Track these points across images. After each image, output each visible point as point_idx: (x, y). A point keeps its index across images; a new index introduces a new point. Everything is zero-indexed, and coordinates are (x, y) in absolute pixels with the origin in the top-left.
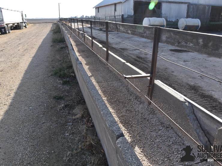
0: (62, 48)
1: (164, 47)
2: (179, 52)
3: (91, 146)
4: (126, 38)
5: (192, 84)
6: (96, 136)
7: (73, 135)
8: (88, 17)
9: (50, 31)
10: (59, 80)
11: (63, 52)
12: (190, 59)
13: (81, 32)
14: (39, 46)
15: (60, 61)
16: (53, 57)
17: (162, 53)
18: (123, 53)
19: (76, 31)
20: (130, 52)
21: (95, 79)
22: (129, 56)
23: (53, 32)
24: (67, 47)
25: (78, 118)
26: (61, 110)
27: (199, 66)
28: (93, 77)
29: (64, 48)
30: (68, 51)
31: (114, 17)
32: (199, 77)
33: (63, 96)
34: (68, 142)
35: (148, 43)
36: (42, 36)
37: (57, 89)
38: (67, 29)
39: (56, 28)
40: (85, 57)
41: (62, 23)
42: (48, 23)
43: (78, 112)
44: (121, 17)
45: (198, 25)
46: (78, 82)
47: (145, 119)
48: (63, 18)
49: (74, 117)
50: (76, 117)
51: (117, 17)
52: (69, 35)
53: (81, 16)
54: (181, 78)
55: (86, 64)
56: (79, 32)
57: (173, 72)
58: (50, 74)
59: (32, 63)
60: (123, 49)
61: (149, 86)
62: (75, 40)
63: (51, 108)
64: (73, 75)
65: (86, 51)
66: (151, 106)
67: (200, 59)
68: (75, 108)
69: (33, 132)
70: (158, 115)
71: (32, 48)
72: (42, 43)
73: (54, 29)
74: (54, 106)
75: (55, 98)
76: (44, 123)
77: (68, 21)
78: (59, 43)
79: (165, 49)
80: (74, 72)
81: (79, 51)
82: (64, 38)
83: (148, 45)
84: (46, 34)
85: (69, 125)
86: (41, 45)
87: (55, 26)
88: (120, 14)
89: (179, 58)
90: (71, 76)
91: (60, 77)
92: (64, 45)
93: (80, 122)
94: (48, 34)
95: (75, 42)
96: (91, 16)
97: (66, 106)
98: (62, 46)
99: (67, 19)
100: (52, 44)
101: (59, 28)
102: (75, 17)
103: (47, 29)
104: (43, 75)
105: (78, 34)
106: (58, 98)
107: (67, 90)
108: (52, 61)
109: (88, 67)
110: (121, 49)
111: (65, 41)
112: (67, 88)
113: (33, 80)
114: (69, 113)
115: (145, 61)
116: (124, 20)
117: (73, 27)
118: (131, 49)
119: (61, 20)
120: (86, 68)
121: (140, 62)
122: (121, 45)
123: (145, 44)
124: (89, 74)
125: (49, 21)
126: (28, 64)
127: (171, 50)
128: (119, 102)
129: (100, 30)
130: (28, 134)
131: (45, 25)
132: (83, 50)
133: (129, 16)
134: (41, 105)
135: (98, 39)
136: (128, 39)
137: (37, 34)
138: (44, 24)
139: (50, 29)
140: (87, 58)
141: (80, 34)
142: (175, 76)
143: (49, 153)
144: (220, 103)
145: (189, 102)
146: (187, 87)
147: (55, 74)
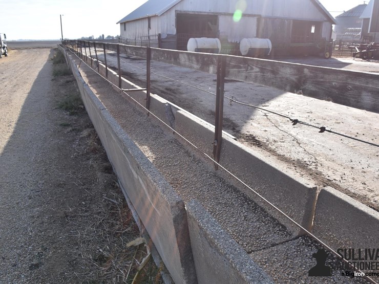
0: (68, 82)
1: (208, 78)
8: (113, 37)
9: (48, 60)
10: (65, 112)
13: (95, 60)
14: (34, 81)
15: (66, 95)
16: (57, 92)
19: (88, 59)
20: (160, 84)
23: (52, 61)
24: (76, 80)
25: (85, 137)
26: (69, 132)
29: (71, 81)
31: (147, 38)
33: (70, 124)
34: (75, 150)
36: (36, 68)
37: (64, 119)
38: (74, 57)
39: (58, 56)
41: (68, 47)
42: (43, 48)
44: (157, 37)
45: (267, 47)
48: (68, 41)
49: (81, 136)
50: (83, 136)
51: (151, 38)
52: (78, 64)
53: (100, 36)
54: (207, 106)
55: (97, 93)
56: (92, 60)
58: (55, 108)
61: (146, 99)
62: (86, 71)
63: (58, 132)
64: (82, 106)
65: (100, 81)
68: (83, 131)
71: (25, 83)
72: (38, 77)
73: (54, 57)
74: (61, 130)
75: (61, 125)
76: (52, 141)
77: (76, 45)
78: (64, 76)
81: (90, 83)
82: (70, 69)
84: (43, 65)
85: (77, 141)
86: (37, 79)
87: (55, 52)
88: (157, 34)
90: (79, 108)
91: (66, 109)
92: (70, 79)
93: (87, 139)
94: (46, 64)
95: (86, 73)
96: (116, 36)
97: (73, 130)
98: (68, 79)
99: (75, 41)
100: (53, 77)
101: (63, 56)
102: (90, 37)
103: (42, 59)
104: (45, 109)
105: (90, 62)
106: (65, 125)
108: (55, 96)
109: (99, 95)
111: (72, 74)
112: (75, 118)
113: (34, 113)
114: (77, 134)
115: (173, 92)
116: (162, 42)
117: (84, 54)
119: (65, 43)
121: (167, 93)
125: (44, 45)
129: (126, 58)
130: (38, 147)
131: (38, 52)
132: (96, 81)
133: (169, 36)
134: (47, 130)
137: (28, 66)
138: (35, 50)
139: (47, 58)
140: (99, 88)
141: (93, 62)
142: (202, 105)
143: (58, 155)
144: (232, 123)
145: (169, 104)
146: (208, 113)
147: (61, 107)
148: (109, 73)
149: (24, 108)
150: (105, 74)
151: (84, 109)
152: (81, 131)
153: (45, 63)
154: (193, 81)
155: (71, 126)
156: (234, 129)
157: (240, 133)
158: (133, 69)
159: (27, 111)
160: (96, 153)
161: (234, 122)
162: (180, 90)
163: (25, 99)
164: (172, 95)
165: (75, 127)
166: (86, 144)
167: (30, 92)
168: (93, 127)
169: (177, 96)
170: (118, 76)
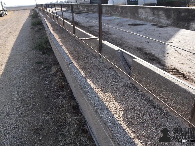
0: (40, 29)
1: (124, 23)
2: (135, 26)
3: (62, 86)
4: (94, 18)
5: (139, 47)
6: (66, 82)
7: (51, 83)
8: (63, 2)
9: (29, 16)
10: (39, 52)
11: (41, 33)
12: (142, 30)
13: (55, 15)
15: (39, 39)
16: (34, 36)
17: (122, 27)
18: (90, 29)
19: (51, 15)
20: (96, 28)
21: (65, 47)
22: (94, 31)
23: (31, 17)
24: (44, 28)
25: (53, 73)
26: (42, 69)
27: (149, 34)
28: (63, 46)
29: (42, 29)
30: (45, 31)
31: (84, 0)
32: (146, 42)
33: (43, 62)
34: (47, 86)
35: (111, 20)
36: (22, 21)
37: (38, 58)
38: (43, 14)
39: (34, 14)
40: (59, 33)
41: (39, 8)
43: (54, 70)
45: (154, 3)
46: (53, 52)
47: (96, 66)
49: (51, 73)
50: (52, 73)
52: (45, 18)
54: (132, 43)
55: (59, 38)
56: (53, 15)
57: (127, 40)
58: (32, 48)
59: (16, 42)
60: (91, 27)
61: (99, 45)
62: (50, 22)
63: (35, 69)
64: (50, 47)
65: (60, 29)
66: (101, 59)
67: (151, 29)
68: (52, 68)
69: (23, 83)
70: (105, 63)
71: (15, 31)
72: (23, 27)
73: (32, 14)
74: (36, 68)
75: (36, 63)
76: (30, 78)
77: (44, 7)
78: (37, 26)
79: (125, 24)
80: (50, 45)
81: (53, 30)
82: (41, 21)
83: (111, 22)
84: (26, 19)
85: (48, 78)
86: (22, 28)
87: (33, 12)
89: (134, 30)
90: (48, 49)
91: (39, 49)
92: (42, 27)
93: (56, 75)
95: (50, 23)
97: (45, 67)
98: (40, 28)
99: (43, 5)
100: (31, 27)
101: (37, 13)
103: (26, 15)
104: (26, 49)
106: (39, 63)
107: (46, 57)
108: (33, 39)
109: (60, 40)
110: (89, 26)
111: (42, 24)
112: (45, 56)
113: (19, 53)
114: (48, 71)
117: (48, 12)
118: (97, 26)
119: (38, 6)
120: (59, 41)
122: (89, 24)
123: (109, 21)
124: (61, 44)
126: (13, 43)
127: (129, 25)
128: (81, 58)
130: (20, 85)
131: (24, 12)
132: (57, 29)
134: (27, 68)
135: (70, 20)
136: (96, 18)
137: (18, 20)
138: (22, 11)
139: (29, 15)
140: (60, 34)
141: (54, 16)
142: (128, 42)
143: (35, 93)
144: (156, 57)
145: (120, 50)
146: (135, 49)
147: (36, 48)
148: (65, 23)
149: (13, 49)
150: (63, 24)
151: (51, 49)
152: (51, 68)
153: (27, 18)
154: (116, 25)
155: (43, 64)
156: (160, 63)
157: (166, 67)
158: (78, 19)
159: (14, 52)
160: (64, 91)
161: (156, 56)
162: (110, 32)
163: (14, 43)
164: (106, 36)
165: (46, 64)
166: (55, 81)
167: (18, 37)
168: (58, 64)
169: (110, 36)
170: (72, 25)
